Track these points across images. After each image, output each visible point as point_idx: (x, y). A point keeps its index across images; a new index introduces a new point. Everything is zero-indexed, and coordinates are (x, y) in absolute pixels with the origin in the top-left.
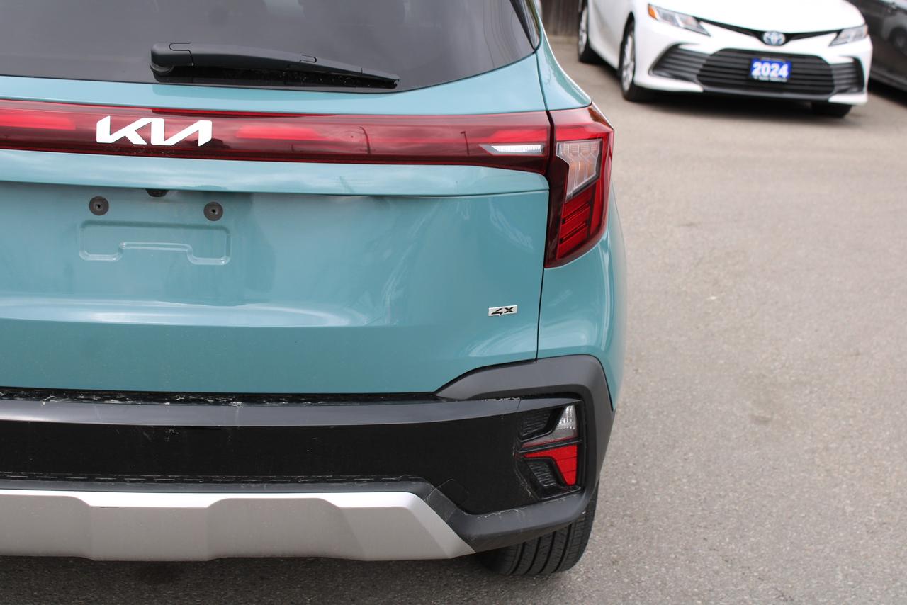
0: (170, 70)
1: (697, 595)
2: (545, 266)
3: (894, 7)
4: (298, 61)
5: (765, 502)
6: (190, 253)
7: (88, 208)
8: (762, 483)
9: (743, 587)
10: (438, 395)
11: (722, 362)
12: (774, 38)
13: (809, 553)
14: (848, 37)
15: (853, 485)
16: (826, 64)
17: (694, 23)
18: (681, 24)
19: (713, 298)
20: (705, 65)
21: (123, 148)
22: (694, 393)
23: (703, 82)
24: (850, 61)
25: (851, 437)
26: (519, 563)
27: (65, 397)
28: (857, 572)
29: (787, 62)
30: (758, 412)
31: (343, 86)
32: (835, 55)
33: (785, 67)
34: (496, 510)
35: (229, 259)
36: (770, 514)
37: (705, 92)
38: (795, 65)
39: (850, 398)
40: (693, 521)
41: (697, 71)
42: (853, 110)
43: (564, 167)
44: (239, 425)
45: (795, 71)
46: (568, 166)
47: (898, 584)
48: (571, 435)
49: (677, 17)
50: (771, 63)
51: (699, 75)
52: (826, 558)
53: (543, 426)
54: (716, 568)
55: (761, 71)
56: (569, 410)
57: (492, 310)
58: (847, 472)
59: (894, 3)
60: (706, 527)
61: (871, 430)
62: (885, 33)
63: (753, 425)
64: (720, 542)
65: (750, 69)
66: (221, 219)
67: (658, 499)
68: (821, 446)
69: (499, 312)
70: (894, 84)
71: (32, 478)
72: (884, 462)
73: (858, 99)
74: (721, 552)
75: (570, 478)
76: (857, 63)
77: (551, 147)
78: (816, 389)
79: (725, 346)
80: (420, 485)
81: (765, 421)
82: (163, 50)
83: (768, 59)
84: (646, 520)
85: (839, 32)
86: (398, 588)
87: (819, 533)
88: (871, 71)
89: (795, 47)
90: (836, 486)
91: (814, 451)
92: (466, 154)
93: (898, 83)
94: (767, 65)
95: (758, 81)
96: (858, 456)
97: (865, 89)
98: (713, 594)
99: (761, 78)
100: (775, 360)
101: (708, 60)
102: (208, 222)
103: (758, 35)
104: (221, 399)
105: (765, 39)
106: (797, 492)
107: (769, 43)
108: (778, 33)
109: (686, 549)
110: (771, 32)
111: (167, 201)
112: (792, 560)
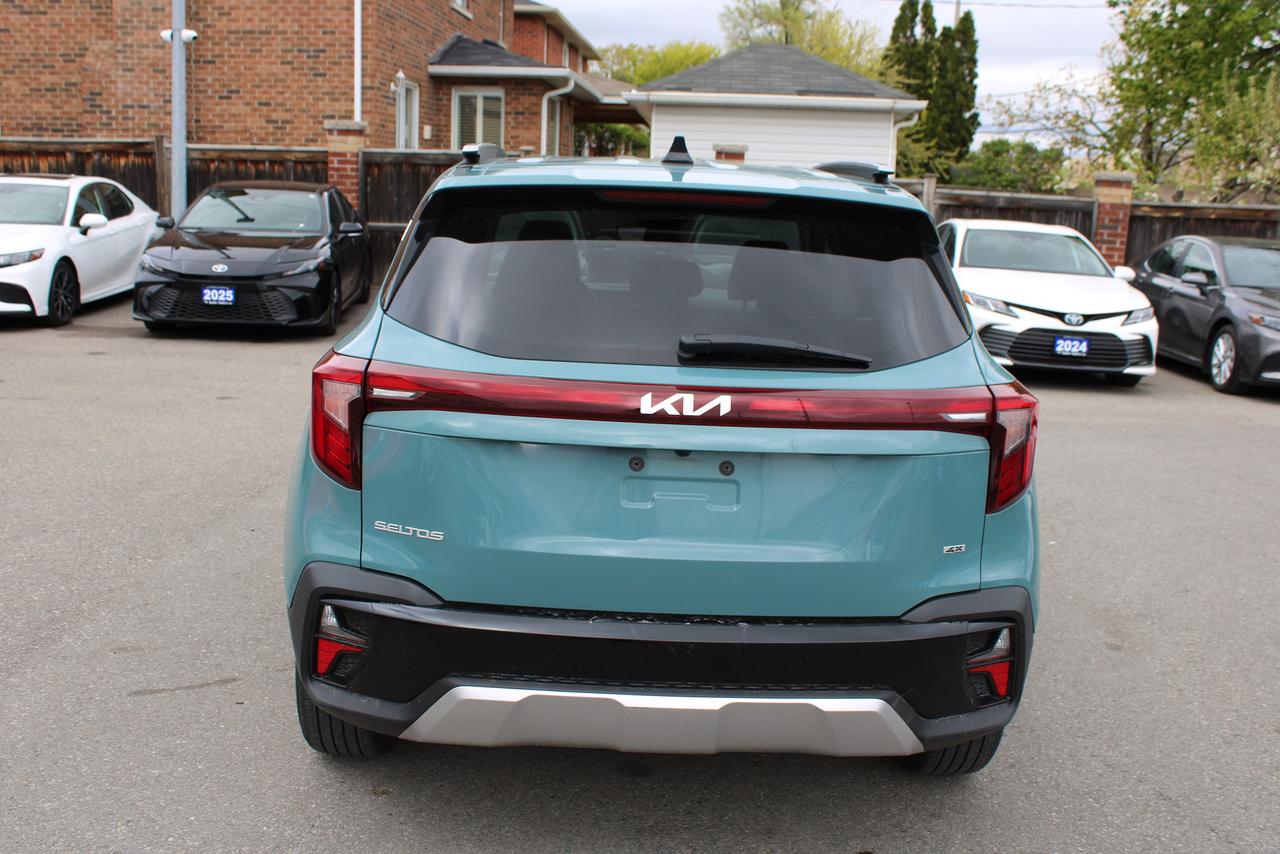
0: (693, 355)
1: (1088, 793)
2: (986, 512)
3: (1171, 291)
4: (794, 347)
5: (1131, 717)
6: (708, 501)
7: (628, 465)
8: (1126, 700)
9: (1126, 787)
10: (903, 618)
11: (1071, 597)
12: (1074, 319)
13: (1176, 760)
14: (1138, 318)
15: (1203, 702)
16: (1120, 341)
17: (1004, 306)
18: (993, 308)
19: (1053, 543)
20: (1014, 343)
21: (661, 418)
22: (1053, 624)
23: (1013, 357)
24: (1141, 337)
25: (1195, 662)
26: (939, 764)
27: (606, 618)
28: (1221, 776)
29: (1086, 340)
30: (1110, 640)
31: (828, 367)
32: (1127, 333)
33: (1085, 344)
34: (946, 715)
35: (739, 507)
36: (1137, 727)
37: (1015, 365)
38: (1093, 342)
39: (1187, 629)
40: (1072, 731)
41: (1008, 348)
42: (1142, 380)
43: (1002, 431)
44: (746, 642)
45: (1093, 347)
46: (1005, 430)
47: (1259, 787)
48: (1004, 653)
49: (988, 302)
50: (1072, 340)
51: (1009, 351)
52: (1192, 765)
53: (983, 645)
54: (1099, 771)
55: (1064, 347)
56: (1005, 633)
57: (946, 548)
58: (1196, 692)
59: (1171, 288)
60: (1084, 737)
61: (1211, 656)
62: (1163, 313)
63: (1108, 651)
64: (1098, 750)
65: (1054, 345)
66: (734, 474)
67: (1039, 714)
68: (1170, 669)
69: (951, 550)
70: (1173, 357)
71: (579, 683)
72: (1227, 683)
73: (1149, 370)
74: (1101, 759)
75: (1002, 690)
76: (1146, 340)
77: (993, 415)
78: (1156, 621)
79: (1071, 585)
80: (888, 694)
81: (1118, 648)
82: (689, 339)
83: (1070, 337)
84: (1032, 731)
85: (1129, 313)
86: (835, 785)
87: (1183, 743)
88: (1158, 348)
89: (1092, 327)
90: (1190, 703)
91: (1165, 674)
92: (911, 421)
93: (1177, 355)
94: (1068, 342)
95: (1062, 356)
96: (1204, 678)
97: (1154, 362)
98: (1101, 793)
99: (1064, 353)
100: (1116, 597)
101: (1017, 338)
102: (723, 477)
103: (1060, 316)
104: (730, 620)
105: (1066, 320)
106: (1157, 708)
107: (1070, 324)
108: (1078, 315)
109: (1071, 756)
110: (1071, 314)
111: (692, 460)
112: (1164, 766)
